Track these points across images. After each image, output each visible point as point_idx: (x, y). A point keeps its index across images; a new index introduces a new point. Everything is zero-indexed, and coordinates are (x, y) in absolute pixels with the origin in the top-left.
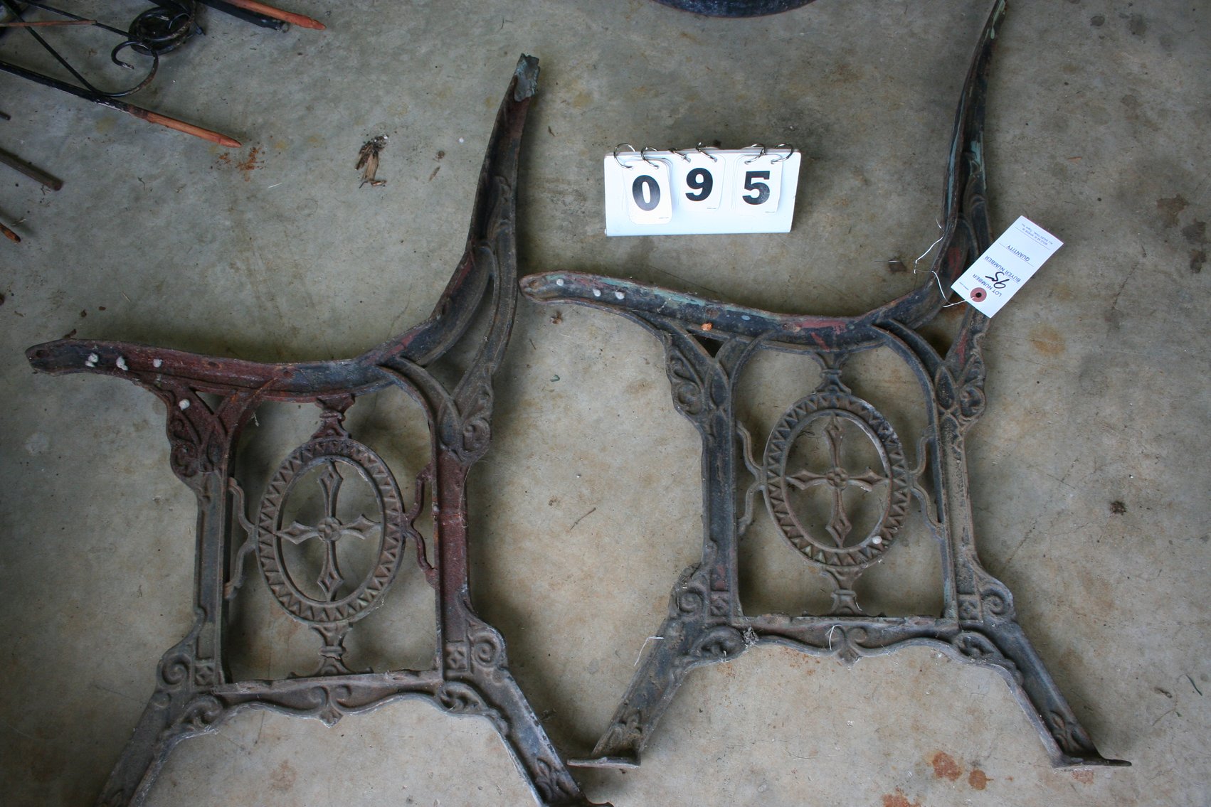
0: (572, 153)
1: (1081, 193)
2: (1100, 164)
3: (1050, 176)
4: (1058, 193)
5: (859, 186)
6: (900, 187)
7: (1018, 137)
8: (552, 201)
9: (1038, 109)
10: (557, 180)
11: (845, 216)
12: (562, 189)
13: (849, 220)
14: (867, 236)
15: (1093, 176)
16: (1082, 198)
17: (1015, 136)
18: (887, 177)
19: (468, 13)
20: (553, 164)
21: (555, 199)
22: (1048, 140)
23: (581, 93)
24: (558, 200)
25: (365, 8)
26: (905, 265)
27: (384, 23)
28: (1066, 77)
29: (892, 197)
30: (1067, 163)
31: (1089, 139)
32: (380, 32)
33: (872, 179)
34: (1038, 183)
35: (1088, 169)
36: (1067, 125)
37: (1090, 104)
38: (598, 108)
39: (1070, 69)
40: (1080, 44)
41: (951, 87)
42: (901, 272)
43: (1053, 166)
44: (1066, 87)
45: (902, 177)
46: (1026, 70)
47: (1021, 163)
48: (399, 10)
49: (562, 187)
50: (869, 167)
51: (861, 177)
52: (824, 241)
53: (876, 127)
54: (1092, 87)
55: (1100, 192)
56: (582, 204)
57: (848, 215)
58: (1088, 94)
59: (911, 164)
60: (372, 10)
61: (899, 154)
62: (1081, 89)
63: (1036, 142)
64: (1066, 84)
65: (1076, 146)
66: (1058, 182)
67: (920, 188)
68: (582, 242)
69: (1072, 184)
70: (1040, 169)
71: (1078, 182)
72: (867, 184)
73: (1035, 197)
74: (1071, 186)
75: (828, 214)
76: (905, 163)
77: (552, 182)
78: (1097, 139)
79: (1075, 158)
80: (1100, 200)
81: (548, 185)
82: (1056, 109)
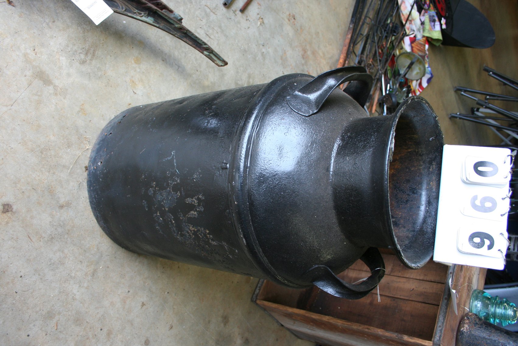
0: (107, 68)
1: (34, 325)
2: (51, 340)
3: (48, 310)
4: (37, 312)
5: (60, 202)
6: (55, 224)
7: (74, 296)
8: (83, 48)
9: (89, 312)
10: (94, 55)
11: (43, 189)
12: (88, 55)
13: (41, 191)
14: (29, 197)
15: (44, 334)
16: (31, 326)
17: (75, 295)
18: (62, 219)
19: (185, 53)
20: (103, 57)
21: (84, 50)
22: (70, 313)
23: (136, 85)
24: (83, 51)
25: (197, 13)
26: (7, 213)
27: (188, 17)
28: (105, 330)
29: (50, 218)
30: (55, 321)
31: (67, 336)
32: (185, 14)
33: (62, 210)
34: (45, 302)
35: (49, 332)
36: (77, 325)
37: (88, 341)
38: (127, 89)
39: (109, 333)
40: (122, 341)
41: (108, 267)
42: (2, 210)
43: (54, 312)
44: (100, 329)
45: (61, 227)
46: (112, 310)
47: (59, 295)
48: (193, 26)
49: (90, 56)
50: (70, 211)
51: (65, 205)
52: (31, 173)
53: (92, 222)
54: (98, 343)
55: (33, 337)
56: (78, 61)
57: (43, 191)
58: (94, 340)
59: (68, 234)
60: (195, 15)
61: (75, 229)
62: (97, 337)
63: (70, 306)
64: (101, 330)
65: (64, 328)
66: (44, 313)
67: (53, 235)
68: (57, 52)
69: (41, 321)
70: (53, 305)
71: (41, 325)
72: (60, 206)
73: (36, 298)
74: (40, 320)
75: (46, 181)
76: (69, 231)
77: (93, 53)
78: (67, 341)
79: (57, 326)
80: (28, 336)
81: (92, 50)
82: (88, 321)
